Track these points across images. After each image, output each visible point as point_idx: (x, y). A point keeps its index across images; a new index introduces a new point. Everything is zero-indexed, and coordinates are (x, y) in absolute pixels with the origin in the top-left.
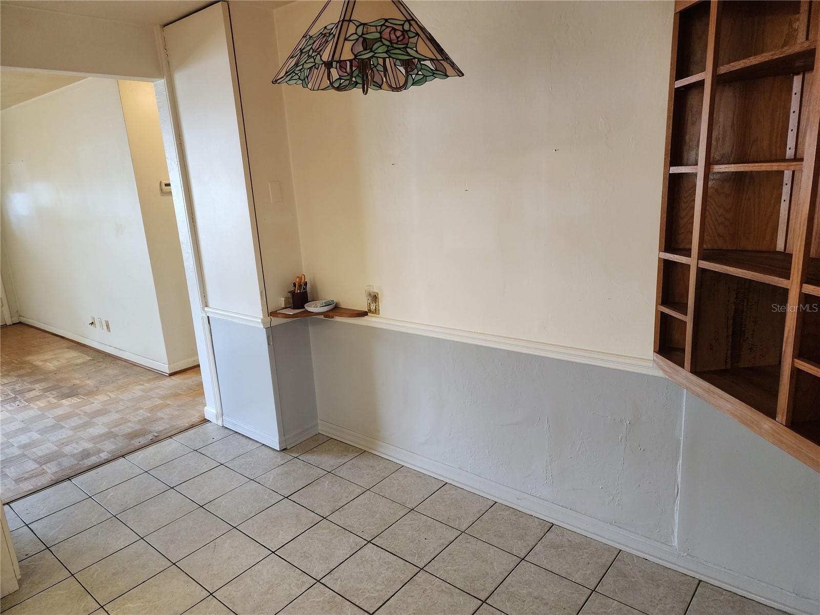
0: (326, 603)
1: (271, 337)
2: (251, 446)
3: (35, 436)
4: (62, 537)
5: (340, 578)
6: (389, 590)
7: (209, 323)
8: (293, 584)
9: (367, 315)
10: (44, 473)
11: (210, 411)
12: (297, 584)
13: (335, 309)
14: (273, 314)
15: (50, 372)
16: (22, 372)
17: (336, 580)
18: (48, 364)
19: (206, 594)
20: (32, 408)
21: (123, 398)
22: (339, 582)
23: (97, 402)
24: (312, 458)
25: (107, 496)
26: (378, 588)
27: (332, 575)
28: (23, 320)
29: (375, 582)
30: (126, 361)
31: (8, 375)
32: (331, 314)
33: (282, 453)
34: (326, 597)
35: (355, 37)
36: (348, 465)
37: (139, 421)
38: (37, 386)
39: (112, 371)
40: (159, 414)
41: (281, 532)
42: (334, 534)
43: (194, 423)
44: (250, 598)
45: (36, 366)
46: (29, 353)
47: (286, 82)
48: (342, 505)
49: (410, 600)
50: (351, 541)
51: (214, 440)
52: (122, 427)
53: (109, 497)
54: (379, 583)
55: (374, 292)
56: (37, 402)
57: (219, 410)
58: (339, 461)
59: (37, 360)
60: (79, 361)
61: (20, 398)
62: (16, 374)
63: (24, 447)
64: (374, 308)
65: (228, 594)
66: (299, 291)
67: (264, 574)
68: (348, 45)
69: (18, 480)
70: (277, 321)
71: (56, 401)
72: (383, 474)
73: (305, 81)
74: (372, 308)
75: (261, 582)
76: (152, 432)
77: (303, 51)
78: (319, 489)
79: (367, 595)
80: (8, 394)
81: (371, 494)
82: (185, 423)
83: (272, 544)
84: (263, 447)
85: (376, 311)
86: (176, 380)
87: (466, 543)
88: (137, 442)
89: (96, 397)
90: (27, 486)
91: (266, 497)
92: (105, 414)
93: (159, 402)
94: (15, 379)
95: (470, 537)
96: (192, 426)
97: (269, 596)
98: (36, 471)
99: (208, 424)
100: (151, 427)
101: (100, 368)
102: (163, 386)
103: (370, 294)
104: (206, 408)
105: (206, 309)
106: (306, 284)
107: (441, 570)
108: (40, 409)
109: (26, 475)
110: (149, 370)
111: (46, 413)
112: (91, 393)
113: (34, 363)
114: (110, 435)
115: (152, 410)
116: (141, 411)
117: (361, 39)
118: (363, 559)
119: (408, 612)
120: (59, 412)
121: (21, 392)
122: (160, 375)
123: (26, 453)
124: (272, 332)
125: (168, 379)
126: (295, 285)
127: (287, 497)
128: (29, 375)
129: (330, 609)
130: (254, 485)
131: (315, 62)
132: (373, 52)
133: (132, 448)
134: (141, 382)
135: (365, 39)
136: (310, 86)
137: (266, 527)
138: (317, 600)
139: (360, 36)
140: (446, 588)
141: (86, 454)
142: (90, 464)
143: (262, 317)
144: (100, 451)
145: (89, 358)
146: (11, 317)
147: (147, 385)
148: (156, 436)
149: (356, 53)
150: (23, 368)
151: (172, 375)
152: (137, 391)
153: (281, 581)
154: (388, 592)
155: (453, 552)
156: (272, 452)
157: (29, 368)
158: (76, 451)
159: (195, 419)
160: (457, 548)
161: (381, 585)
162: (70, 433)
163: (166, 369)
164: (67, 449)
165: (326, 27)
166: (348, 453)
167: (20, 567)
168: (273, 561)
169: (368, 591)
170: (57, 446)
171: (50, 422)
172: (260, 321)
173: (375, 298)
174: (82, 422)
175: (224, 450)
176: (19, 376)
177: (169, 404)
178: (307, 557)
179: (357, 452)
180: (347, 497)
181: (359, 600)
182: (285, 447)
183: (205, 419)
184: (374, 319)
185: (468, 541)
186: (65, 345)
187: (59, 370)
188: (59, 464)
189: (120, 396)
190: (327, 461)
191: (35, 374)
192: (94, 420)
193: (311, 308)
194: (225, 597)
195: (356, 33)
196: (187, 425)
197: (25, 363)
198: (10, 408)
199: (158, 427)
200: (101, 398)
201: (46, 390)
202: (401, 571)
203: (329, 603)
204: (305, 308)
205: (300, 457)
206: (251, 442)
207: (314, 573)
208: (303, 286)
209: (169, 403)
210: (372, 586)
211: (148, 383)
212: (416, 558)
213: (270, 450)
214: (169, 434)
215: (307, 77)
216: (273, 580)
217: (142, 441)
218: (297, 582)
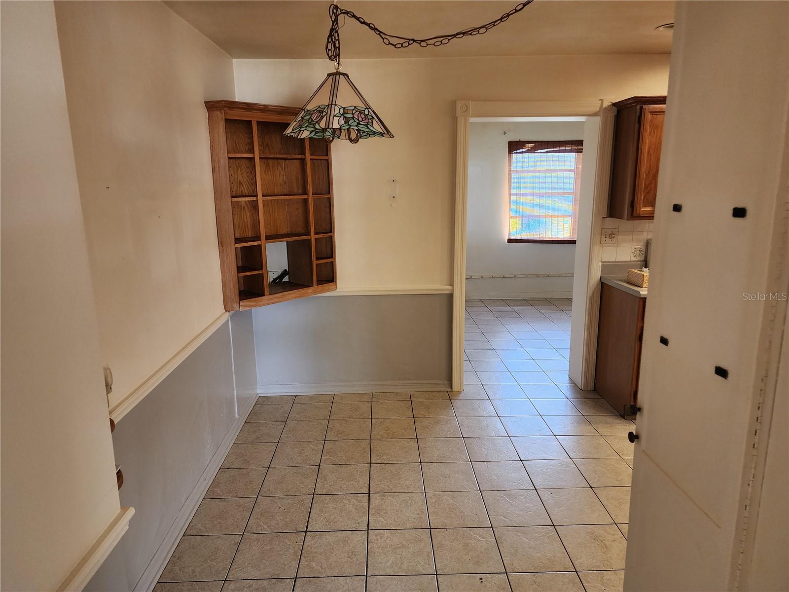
5: (356, 522)
8: (383, 540)
12: (381, 538)
17: (359, 523)
19: (440, 578)
22: (359, 521)
27: (357, 528)
34: (377, 517)
35: (339, 115)
44: (415, 551)
65: (426, 566)
67: (391, 561)
75: (399, 557)
83: (360, 582)
97: (404, 543)
117: (343, 117)
129: (384, 509)
153: (386, 547)
168: (373, 570)
194: (429, 565)
203: (380, 513)
207: (364, 537)
212: (307, 501)
216: (390, 552)
218: (379, 540)
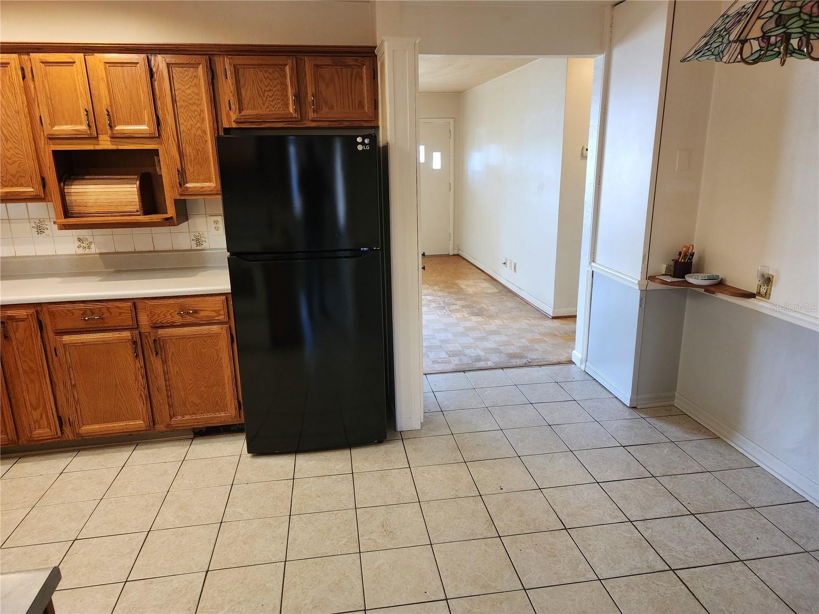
0: (632, 541)
1: (644, 299)
2: (604, 394)
3: (450, 336)
4: (452, 408)
5: (652, 529)
6: (698, 560)
7: (592, 277)
8: (607, 513)
9: (754, 297)
10: (450, 362)
11: (577, 355)
12: (610, 515)
13: (719, 285)
14: (651, 278)
15: (469, 295)
16: (452, 290)
17: (648, 528)
18: (469, 288)
19: (536, 487)
20: (453, 317)
21: (513, 326)
22: (650, 531)
23: (494, 324)
24: (659, 424)
25: (486, 391)
26: (686, 553)
27: (645, 523)
28: (461, 253)
29: (686, 548)
30: (522, 299)
31: (443, 291)
32: (713, 289)
33: (631, 410)
34: (634, 536)
35: (771, 14)
36: (694, 443)
37: (520, 347)
38: (459, 302)
39: (510, 304)
40: (536, 346)
41: (609, 471)
42: (658, 493)
43: (561, 361)
45: (461, 288)
46: (459, 278)
47: (697, 59)
48: (676, 473)
49: (717, 578)
50: (674, 505)
51: (574, 380)
52: (507, 347)
53: (486, 393)
54: (690, 550)
55: (769, 274)
56: (456, 314)
57: (584, 357)
58: (686, 436)
59: (463, 284)
60: (490, 291)
61: (446, 308)
62: (447, 291)
63: (442, 341)
64: (765, 291)
65: (553, 495)
66: (683, 260)
67: (585, 495)
68: (760, 23)
69: (434, 362)
70: (654, 286)
71: (468, 316)
72: (731, 465)
73: (719, 56)
74: (762, 291)
76: (527, 358)
77: (717, 30)
78: (658, 451)
79: (674, 554)
80: (440, 304)
81: (710, 477)
82: (554, 359)
83: (599, 476)
84: (615, 399)
85: (766, 296)
86: (557, 323)
87: (806, 562)
88: (514, 362)
89: (494, 320)
90: (439, 367)
91: (605, 439)
92: (498, 334)
93: (539, 337)
94: (446, 294)
95: (814, 560)
96: (559, 363)
97: (584, 512)
98: (446, 359)
99: (573, 366)
100: (527, 354)
101: (502, 300)
102: (545, 325)
103: (763, 276)
104: (574, 351)
105: (593, 264)
106: (692, 255)
107: (764, 572)
108: (457, 319)
109: (440, 360)
110: (538, 310)
111: (460, 323)
112: (491, 317)
113: (461, 286)
114: (497, 351)
115: (532, 341)
116: (523, 340)
117: (776, 16)
118: (681, 525)
119: (711, 586)
120: (468, 324)
121: (448, 304)
122: (545, 316)
123: (443, 345)
124: (646, 296)
125: (551, 321)
126: (680, 253)
127: (624, 447)
128: (455, 293)
129: (634, 547)
130: (597, 426)
131: (722, 42)
132: (786, 28)
133: (510, 365)
134: (529, 318)
135: (780, 16)
136: (725, 59)
137: (598, 462)
138: (624, 534)
139: (775, 13)
140: (763, 588)
141: (478, 359)
142: (479, 366)
143: (640, 279)
144: (488, 360)
145: (497, 291)
146: (454, 250)
147: (533, 321)
148: (529, 362)
149: (765, 31)
150: (453, 288)
151: (554, 318)
152: (524, 324)
154: (697, 561)
155: (786, 563)
156: (622, 406)
157: (456, 289)
158: (472, 355)
159: (563, 358)
160: (792, 561)
161: (691, 553)
162: (472, 341)
163: (550, 312)
164: (467, 351)
165: (744, 6)
166: (699, 433)
167: (424, 416)
168: (595, 489)
169: (676, 551)
170: (462, 348)
171: (461, 329)
172: (637, 282)
173: (768, 280)
174: (481, 335)
175: (580, 390)
176: (449, 293)
177: (545, 341)
178: (627, 499)
179: (709, 435)
180: (684, 469)
181: (664, 553)
182: (636, 406)
183: (571, 361)
184: (761, 303)
185: (810, 562)
186: (483, 277)
187: (475, 294)
188: (460, 360)
189: (511, 324)
190: (674, 432)
191: (459, 293)
192: (489, 336)
193: (691, 279)
194: (550, 496)
195: (772, 11)
196: (555, 361)
197: (456, 284)
198: (439, 313)
199: (533, 356)
200: (498, 322)
201: (463, 307)
202: (717, 552)
203: (634, 541)
204: (685, 278)
205: (647, 419)
206: (606, 391)
208: (688, 257)
209: (546, 339)
210: (682, 549)
211: (534, 320)
212: (739, 549)
213: (621, 404)
214: (540, 364)
215: (722, 52)
216: (591, 502)
217: (519, 362)
218: (611, 513)
